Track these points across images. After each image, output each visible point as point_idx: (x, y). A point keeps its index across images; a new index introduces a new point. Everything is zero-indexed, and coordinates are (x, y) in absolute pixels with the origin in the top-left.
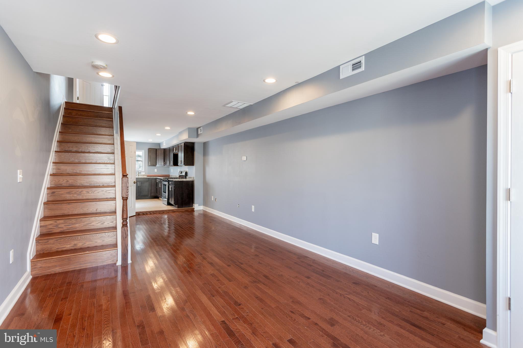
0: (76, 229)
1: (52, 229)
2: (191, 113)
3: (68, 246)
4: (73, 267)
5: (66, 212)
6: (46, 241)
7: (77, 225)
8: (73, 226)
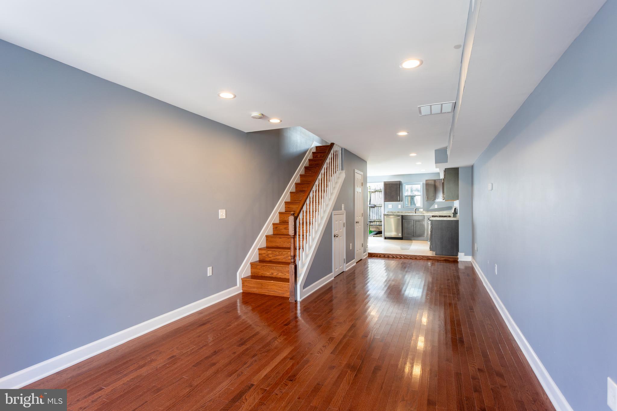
0: (279, 260)
1: (265, 257)
2: (403, 133)
3: (268, 274)
4: (264, 291)
5: (278, 245)
6: (256, 266)
7: (279, 257)
8: (277, 257)
